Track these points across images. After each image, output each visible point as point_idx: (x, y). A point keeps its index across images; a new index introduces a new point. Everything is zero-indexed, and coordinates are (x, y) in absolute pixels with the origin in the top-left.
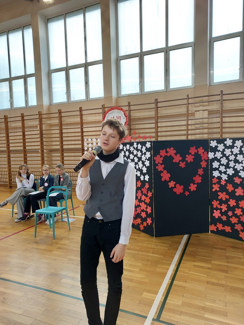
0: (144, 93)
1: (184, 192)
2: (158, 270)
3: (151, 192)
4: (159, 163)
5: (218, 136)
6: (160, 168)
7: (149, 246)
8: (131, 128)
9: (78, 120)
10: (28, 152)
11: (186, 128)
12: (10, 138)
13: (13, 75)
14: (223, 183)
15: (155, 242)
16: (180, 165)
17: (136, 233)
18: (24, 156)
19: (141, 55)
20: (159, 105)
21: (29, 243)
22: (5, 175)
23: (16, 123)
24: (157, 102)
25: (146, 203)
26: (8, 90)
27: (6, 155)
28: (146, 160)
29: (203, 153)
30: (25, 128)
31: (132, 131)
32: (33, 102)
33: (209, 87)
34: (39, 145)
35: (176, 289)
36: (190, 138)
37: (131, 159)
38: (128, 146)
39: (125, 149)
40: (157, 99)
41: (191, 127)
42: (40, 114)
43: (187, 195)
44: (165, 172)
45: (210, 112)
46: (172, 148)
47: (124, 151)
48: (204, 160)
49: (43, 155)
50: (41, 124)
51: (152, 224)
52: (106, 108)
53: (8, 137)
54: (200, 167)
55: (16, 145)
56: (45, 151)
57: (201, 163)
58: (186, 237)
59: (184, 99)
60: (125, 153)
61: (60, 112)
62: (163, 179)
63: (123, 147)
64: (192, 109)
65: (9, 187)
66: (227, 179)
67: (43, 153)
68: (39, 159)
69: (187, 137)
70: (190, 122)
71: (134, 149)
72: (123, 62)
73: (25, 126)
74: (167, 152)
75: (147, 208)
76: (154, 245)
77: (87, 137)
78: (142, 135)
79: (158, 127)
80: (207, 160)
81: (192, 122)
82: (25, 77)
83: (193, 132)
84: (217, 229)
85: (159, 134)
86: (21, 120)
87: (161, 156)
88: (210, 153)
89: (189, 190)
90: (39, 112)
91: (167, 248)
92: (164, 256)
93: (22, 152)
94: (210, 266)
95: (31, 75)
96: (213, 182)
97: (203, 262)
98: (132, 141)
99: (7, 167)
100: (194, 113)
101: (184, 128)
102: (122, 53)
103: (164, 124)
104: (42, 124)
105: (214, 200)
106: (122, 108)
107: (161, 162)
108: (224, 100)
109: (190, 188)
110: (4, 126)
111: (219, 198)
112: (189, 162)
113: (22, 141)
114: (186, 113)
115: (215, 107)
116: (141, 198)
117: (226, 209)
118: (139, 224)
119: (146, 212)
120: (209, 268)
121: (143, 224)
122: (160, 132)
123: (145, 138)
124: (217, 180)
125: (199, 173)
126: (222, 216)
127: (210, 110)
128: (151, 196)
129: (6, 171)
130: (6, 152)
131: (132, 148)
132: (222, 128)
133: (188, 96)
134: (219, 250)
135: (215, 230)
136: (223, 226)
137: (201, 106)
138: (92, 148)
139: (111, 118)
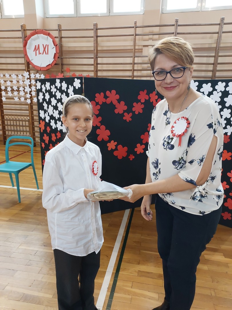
0: (81, 16)
1: (128, 155)
6: (95, 121)
11: (131, 68)
16: (124, 118)
20: (100, 32)
24: (96, 29)
29: (156, 101)
31: (65, 67)
33: (161, 15)
37: (52, 105)
38: (48, 84)
39: (44, 90)
40: (97, 24)
41: (138, 66)
43: (131, 159)
44: (103, 127)
46: (114, 92)
47: (43, 92)
52: (27, 30)
58: (127, 212)
59: (130, 27)
60: (44, 95)
62: (99, 139)
63: (41, 86)
64: (139, 42)
70: (137, 60)
71: (57, 89)
74: (106, 97)
77: (3, 72)
78: (77, 74)
79: (97, 64)
81: (139, 60)
83: (139, 73)
85: (99, 74)
87: (97, 104)
89: (135, 153)
100: (142, 49)
101: (129, 67)
106: (51, 32)
107: (97, 112)
108: (178, 34)
109: (136, 150)
112: (137, 113)
114: (132, 48)
122: (100, 70)
131: (53, 87)
133: (136, 23)
137: (150, 39)
138: (11, 87)
139: (36, 46)
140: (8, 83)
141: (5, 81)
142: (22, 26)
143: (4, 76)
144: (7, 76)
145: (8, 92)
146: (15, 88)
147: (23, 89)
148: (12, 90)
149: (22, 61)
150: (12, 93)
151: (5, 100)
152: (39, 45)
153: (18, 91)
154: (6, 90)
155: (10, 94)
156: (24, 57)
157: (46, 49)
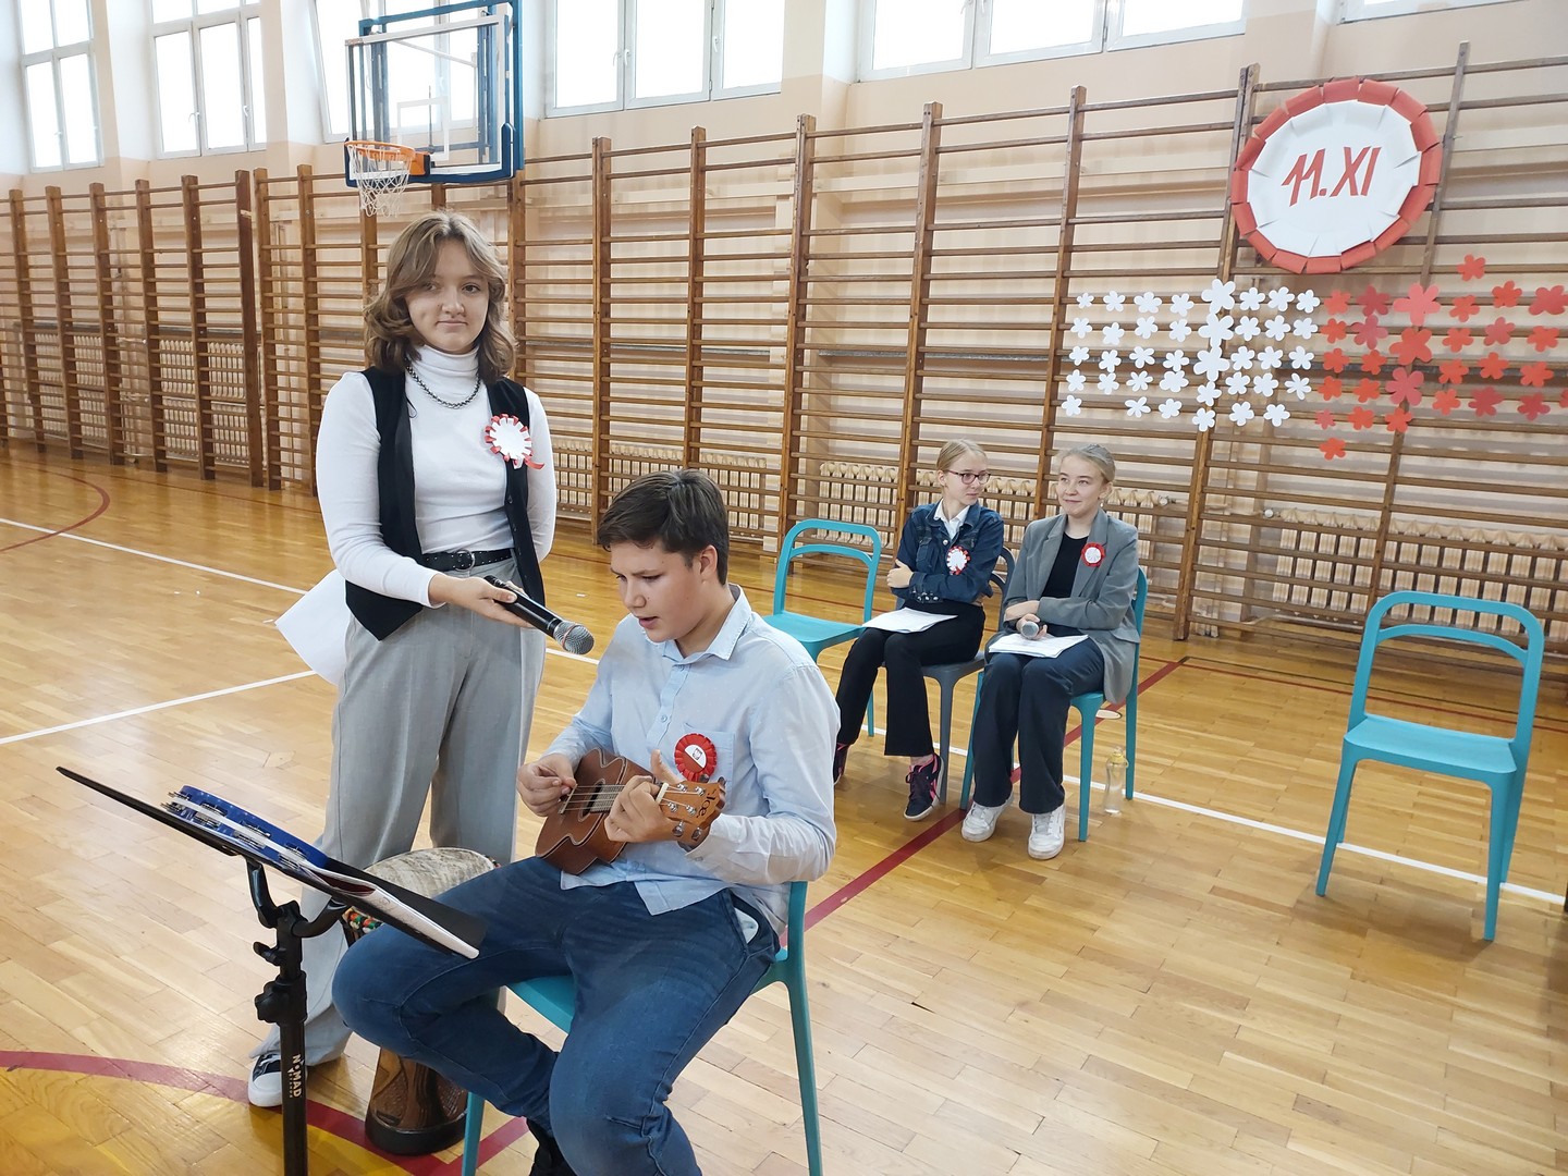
8: (1444, 232)
10: (708, 355)
12: (616, 271)
18: (691, 378)
22: (578, 471)
27: (590, 366)
30: (703, 217)
31: (1444, 255)
34: (784, 322)
42: (806, 133)
50: (805, 196)
53: (604, 264)
56: (808, 356)
61: (934, 122)
67: (798, 368)
68: (777, 400)
73: (707, 206)
78: (1531, 284)
90: (800, 119)
93: (683, 354)
99: (591, 430)
104: (812, 195)
106: (1406, 86)
110: (591, 201)
129: (587, 454)
130: (590, 350)
138: (1124, 355)
139: (1302, 159)
140: (1113, 336)
141: (1098, 327)
142: (1245, 73)
143: (1098, 301)
144: (1114, 301)
145: (1102, 376)
146: (1142, 357)
147: (1187, 361)
148: (1126, 367)
150: (1122, 382)
151: (1075, 411)
153: (1157, 369)
154: (1091, 367)
155: (1108, 385)
156: (1229, 212)
157: (1358, 171)
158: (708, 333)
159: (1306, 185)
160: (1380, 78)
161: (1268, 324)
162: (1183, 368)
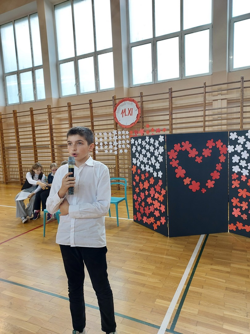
0: (158, 82)
1: (201, 189)
2: (173, 274)
3: (165, 189)
4: (173, 158)
5: (238, 127)
6: (174, 163)
7: (164, 247)
8: (144, 121)
9: (88, 113)
10: (38, 147)
11: (203, 120)
12: (20, 134)
13: (21, 68)
14: (244, 179)
15: (170, 243)
16: (196, 160)
17: (149, 232)
18: (35, 152)
19: (154, 41)
20: (174, 94)
21: (38, 244)
22: (16, 171)
23: (25, 118)
24: (171, 91)
25: (159, 201)
26: (17, 84)
27: (16, 151)
28: (159, 156)
29: (222, 147)
30: (34, 123)
31: (145, 124)
32: (42, 95)
33: (228, 73)
34: (49, 141)
35: (192, 296)
36: (207, 129)
37: (143, 154)
38: (140, 140)
39: (136, 144)
40: (171, 88)
41: (209, 118)
42: (49, 108)
43: (203, 192)
44: (180, 167)
45: (230, 102)
46: (187, 142)
47: (136, 146)
48: (223, 154)
49: (53, 151)
50: (50, 118)
51: (166, 223)
52: (117, 99)
53: (17, 132)
54: (218, 161)
55: (26, 140)
56: (55, 146)
57: (220, 158)
58: (202, 237)
59: (200, 87)
60: (136, 148)
61: (69, 105)
62: (177, 176)
63: (134, 142)
64: (209, 98)
65: (20, 184)
66: (248, 174)
67: (53, 149)
68: (50, 155)
69: (204, 129)
70: (207, 113)
71: (147, 143)
72: (134, 50)
73: (34, 121)
74: (182, 146)
75: (160, 206)
76: (168, 245)
77: (97, 131)
78: (155, 128)
79: (172, 119)
80: (226, 154)
81: (210, 112)
82: (33, 70)
83: (210, 123)
84: (237, 228)
85: (174, 126)
86: (30, 115)
87: (175, 151)
88: (229, 146)
89: (206, 187)
90: (48, 106)
91: (182, 250)
92: (179, 259)
93: (32, 148)
94: (228, 270)
95: (39, 67)
96: (233, 178)
97: (222, 265)
98: (145, 134)
99: (18, 163)
100: (212, 103)
101: (201, 119)
102: (133, 40)
103: (179, 116)
104: (52, 118)
105: (234, 198)
106: (134, 99)
107: (175, 157)
108: (244, 88)
109: (207, 185)
110: (13, 121)
111: (240, 195)
112: (206, 156)
113: (31, 136)
114: (203, 102)
115: (235, 95)
116: (154, 196)
117: (247, 208)
118: (152, 224)
119: (160, 211)
120: (228, 272)
121: (156, 223)
122: (174, 124)
123: (159, 130)
124: (238, 176)
125: (217, 168)
126: (242, 214)
127: (229, 99)
128: (165, 194)
129: (17, 168)
130: (16, 148)
131: (144, 142)
132: (242, 118)
133: (205, 84)
134: (239, 252)
135: (235, 230)
136: (244, 226)
137: (219, 94)
138: (103, 143)
139: (123, 110)
140: (101, 140)
141: (99, 138)
142: (113, 97)
143: (98, 134)
144: (100, 134)
145: (100, 147)
146: (106, 143)
147: (112, 143)
148: (104, 145)
149: (112, 122)
150: (103, 147)
151: (98, 153)
152: (125, 109)
153: (108, 145)
154: (99, 145)
155: (102, 148)
156: (114, 119)
157: (130, 112)
158: (37, 143)
159: (124, 114)
160: (131, 98)
161: (122, 136)
162: (112, 144)
